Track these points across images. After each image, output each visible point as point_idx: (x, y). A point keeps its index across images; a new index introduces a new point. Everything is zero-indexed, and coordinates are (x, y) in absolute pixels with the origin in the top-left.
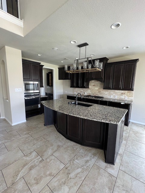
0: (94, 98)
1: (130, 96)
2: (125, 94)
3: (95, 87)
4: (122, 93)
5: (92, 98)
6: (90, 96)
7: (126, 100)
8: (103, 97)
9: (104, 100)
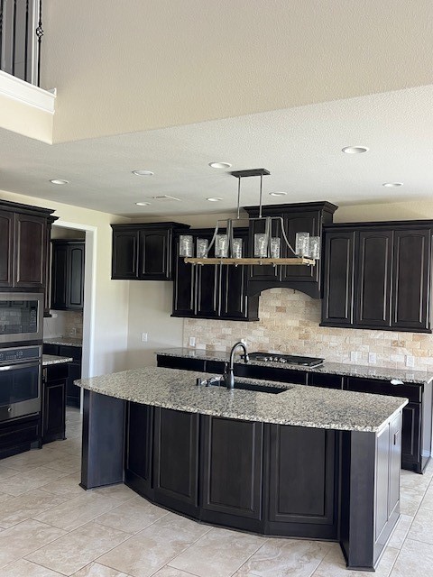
0: (283, 365)
1: (423, 355)
2: (403, 344)
3: (283, 314)
4: (395, 343)
5: (277, 365)
6: (268, 355)
7: (410, 372)
8: (321, 361)
9: (326, 370)
